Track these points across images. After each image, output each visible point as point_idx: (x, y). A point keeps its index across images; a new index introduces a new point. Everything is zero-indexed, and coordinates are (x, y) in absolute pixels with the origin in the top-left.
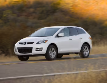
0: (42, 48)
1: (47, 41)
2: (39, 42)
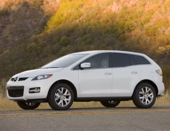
0: (39, 88)
1: (51, 75)
2: (37, 77)
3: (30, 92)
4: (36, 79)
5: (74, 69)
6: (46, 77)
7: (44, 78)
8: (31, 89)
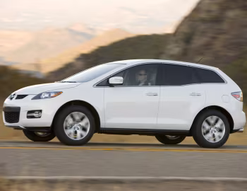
0: (41, 111)
2: (41, 94)
3: (28, 117)
4: (38, 97)
5: (99, 85)
6: (52, 95)
7: (50, 97)
8: (29, 112)
